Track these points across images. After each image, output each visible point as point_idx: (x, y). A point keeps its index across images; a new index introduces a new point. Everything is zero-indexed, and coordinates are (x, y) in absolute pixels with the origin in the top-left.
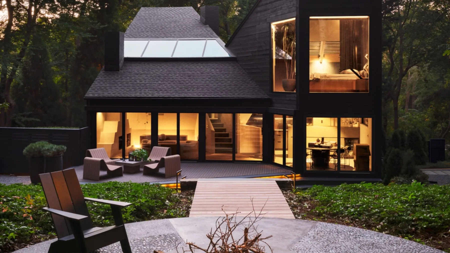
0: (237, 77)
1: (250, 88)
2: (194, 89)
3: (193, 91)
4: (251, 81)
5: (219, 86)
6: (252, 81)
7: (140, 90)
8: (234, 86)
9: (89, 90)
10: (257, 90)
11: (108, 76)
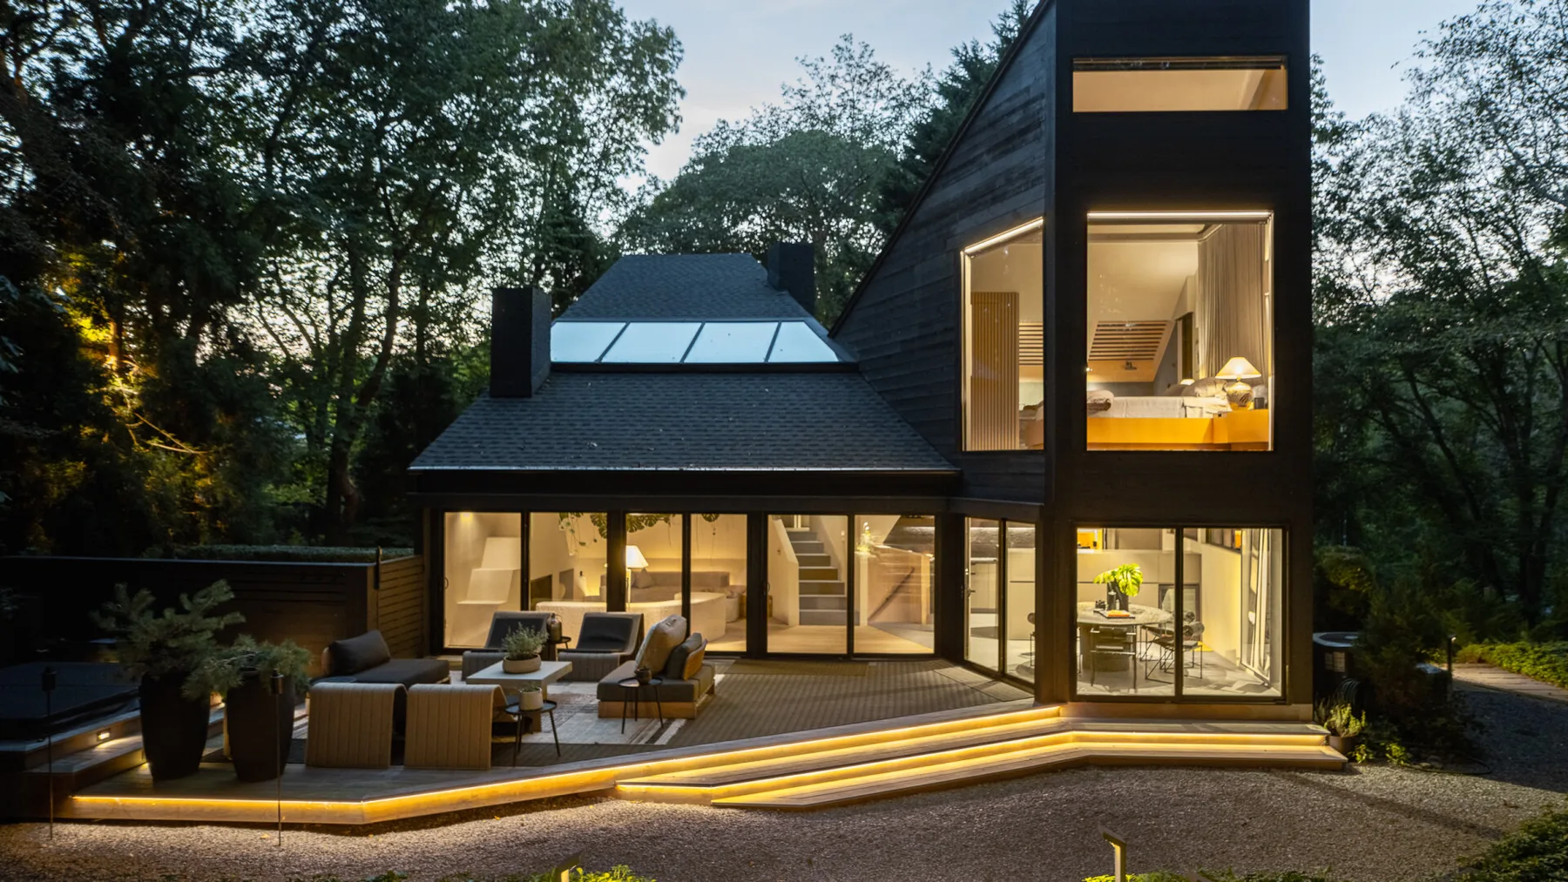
0: (859, 413)
1: (897, 443)
2: (735, 445)
3: (731, 450)
4: (898, 425)
5: (808, 438)
6: (903, 423)
7: (578, 446)
8: (852, 438)
9: (429, 448)
10: (916, 449)
11: (495, 410)
